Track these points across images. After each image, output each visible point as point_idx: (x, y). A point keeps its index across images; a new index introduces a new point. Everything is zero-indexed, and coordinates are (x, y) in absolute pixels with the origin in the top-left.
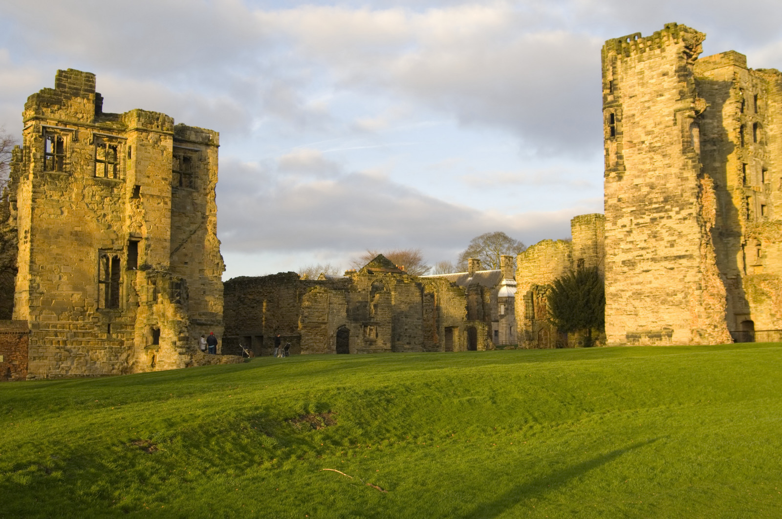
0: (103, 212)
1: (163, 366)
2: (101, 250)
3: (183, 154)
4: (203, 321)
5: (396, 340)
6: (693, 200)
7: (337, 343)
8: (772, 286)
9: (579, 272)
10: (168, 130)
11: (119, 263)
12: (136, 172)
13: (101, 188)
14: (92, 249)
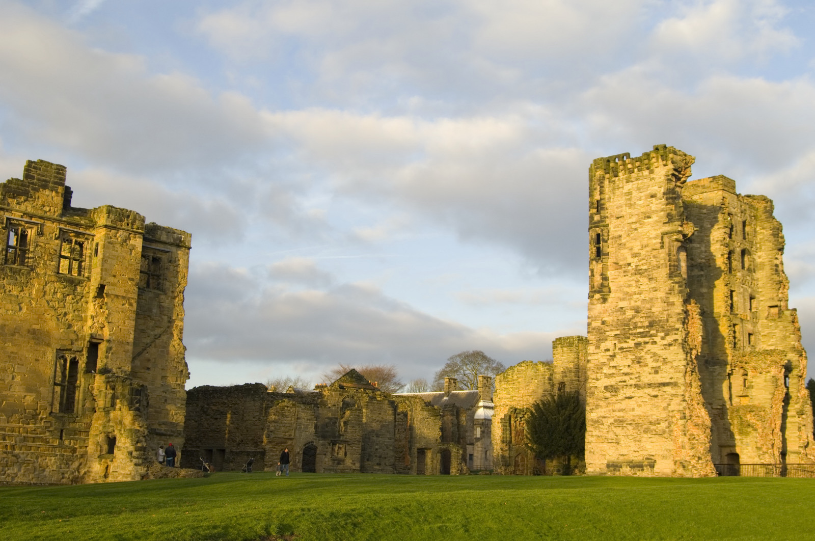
0: (64, 311)
1: (117, 477)
2: (58, 350)
3: (152, 254)
4: (163, 431)
5: (365, 460)
6: (679, 326)
7: (303, 460)
8: (758, 418)
9: (560, 396)
10: (138, 228)
11: (77, 365)
12: (102, 270)
13: (64, 285)
14: (50, 349)
